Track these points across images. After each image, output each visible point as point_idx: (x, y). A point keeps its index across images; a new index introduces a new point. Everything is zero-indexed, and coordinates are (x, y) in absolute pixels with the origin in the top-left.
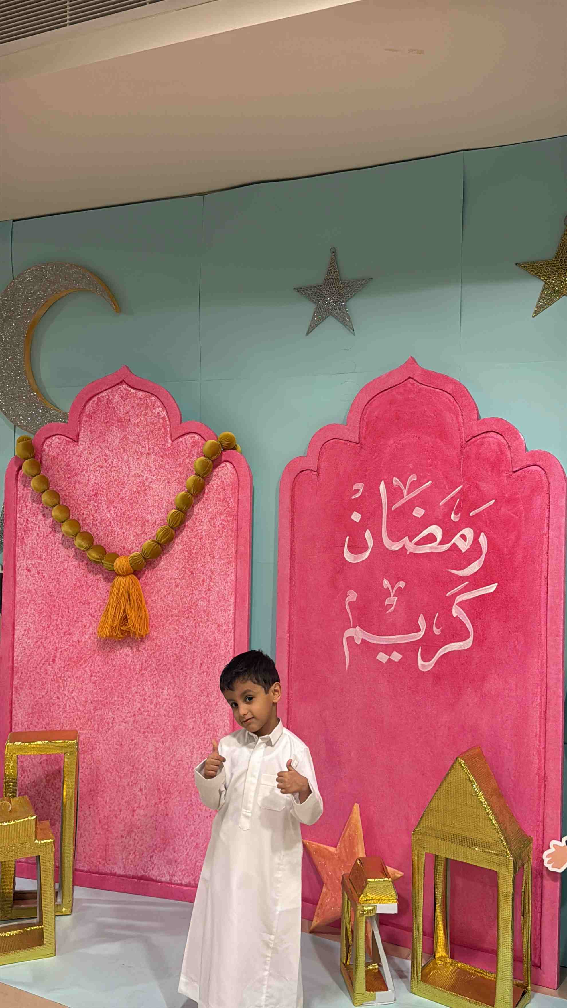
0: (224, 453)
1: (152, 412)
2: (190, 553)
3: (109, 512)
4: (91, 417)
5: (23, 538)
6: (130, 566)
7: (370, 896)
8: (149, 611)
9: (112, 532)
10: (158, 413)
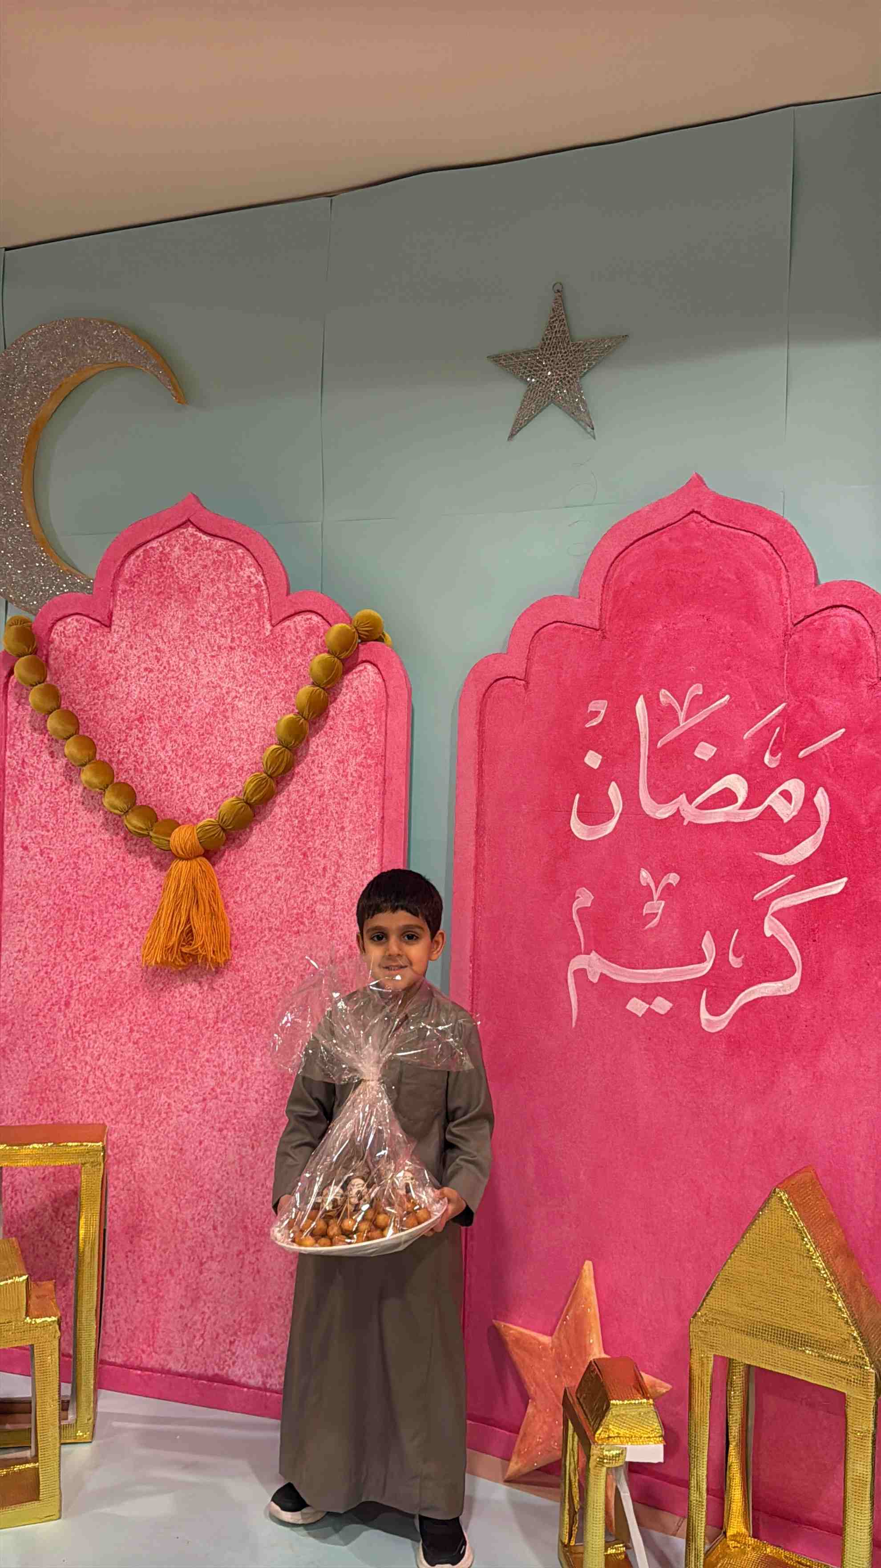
0: (362, 647)
2: (302, 822)
3: (164, 748)
4: (133, 584)
5: (16, 793)
6: (198, 843)
7: (614, 1430)
8: (231, 921)
9: (167, 784)
10: (249, 577)
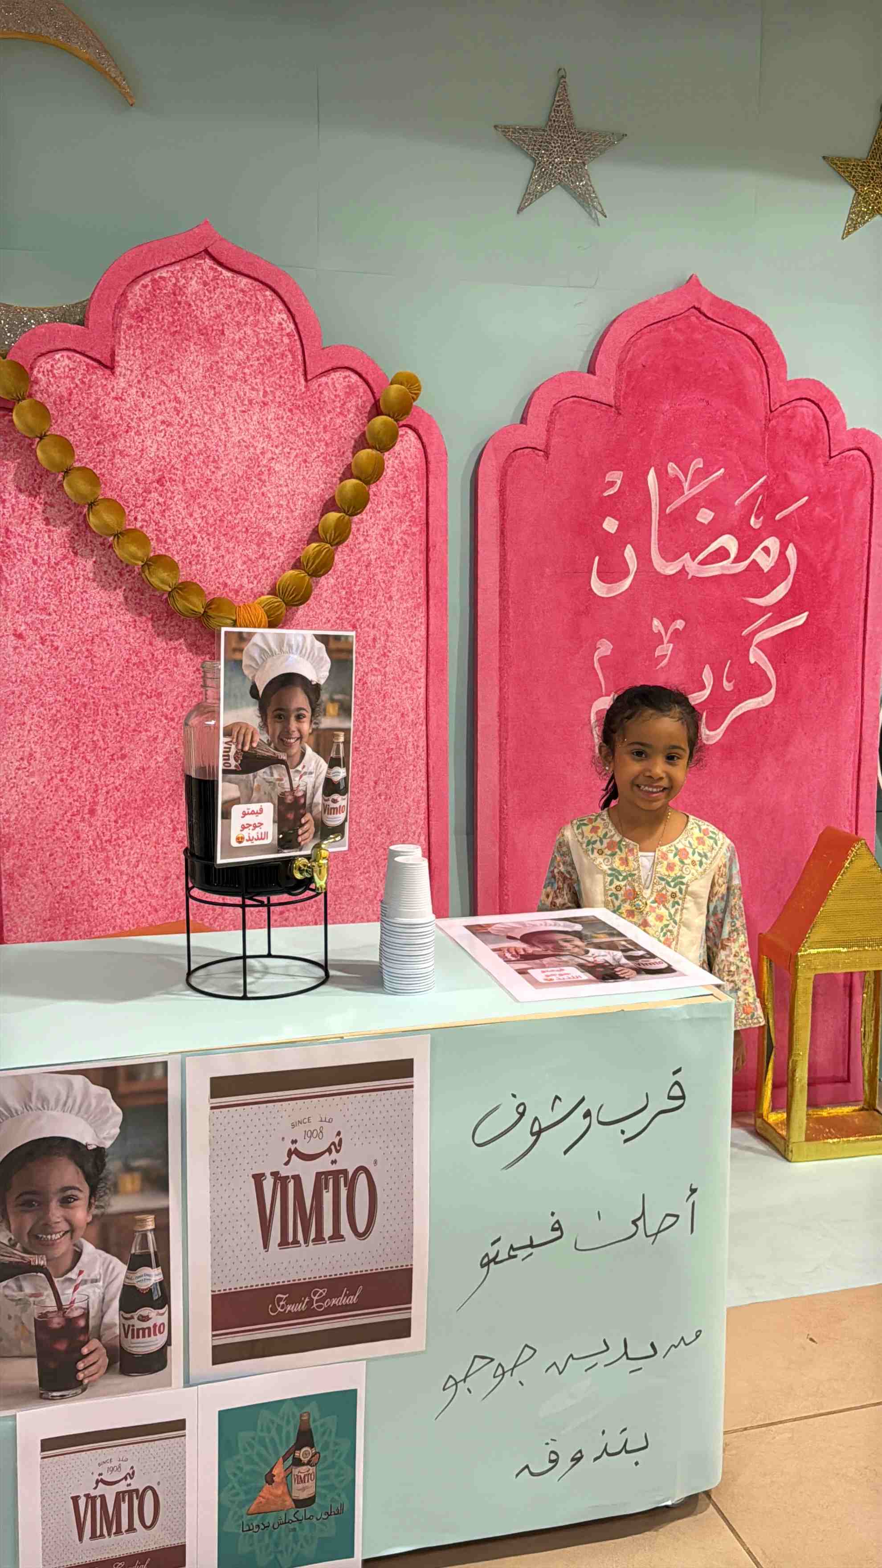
1: (268, 321)
2: (350, 593)
3: (191, 515)
4: (140, 319)
9: (198, 556)
10: (280, 324)
